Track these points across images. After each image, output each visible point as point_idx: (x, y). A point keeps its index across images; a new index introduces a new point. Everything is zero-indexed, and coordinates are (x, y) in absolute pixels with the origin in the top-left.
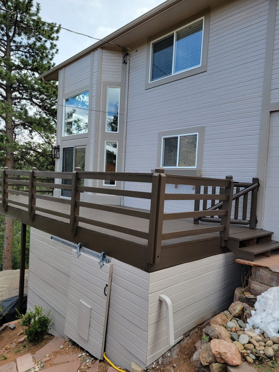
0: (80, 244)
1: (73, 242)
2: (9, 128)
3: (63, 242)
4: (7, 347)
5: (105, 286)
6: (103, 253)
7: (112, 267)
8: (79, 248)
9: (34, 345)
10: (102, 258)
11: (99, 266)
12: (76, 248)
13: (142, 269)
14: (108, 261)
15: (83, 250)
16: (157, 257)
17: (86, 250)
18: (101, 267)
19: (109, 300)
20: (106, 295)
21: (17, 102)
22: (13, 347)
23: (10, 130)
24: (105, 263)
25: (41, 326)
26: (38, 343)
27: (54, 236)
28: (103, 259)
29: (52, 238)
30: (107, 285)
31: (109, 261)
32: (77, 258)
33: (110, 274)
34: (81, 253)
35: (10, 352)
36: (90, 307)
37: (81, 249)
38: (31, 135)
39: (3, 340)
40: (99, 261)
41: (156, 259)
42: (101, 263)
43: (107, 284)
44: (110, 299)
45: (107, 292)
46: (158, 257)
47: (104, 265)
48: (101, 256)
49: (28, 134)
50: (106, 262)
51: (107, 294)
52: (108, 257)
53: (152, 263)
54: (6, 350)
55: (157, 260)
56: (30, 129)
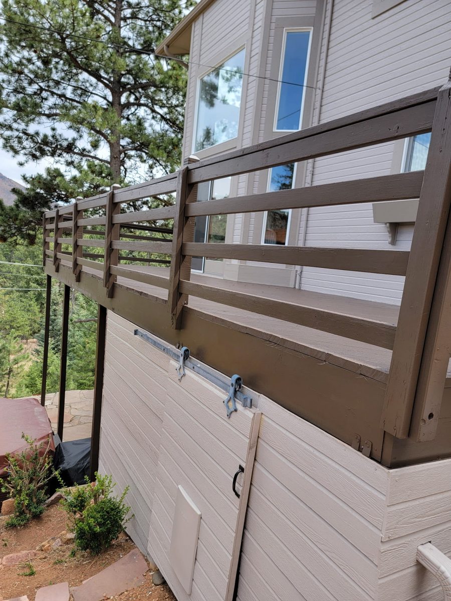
0: (187, 350)
1: (175, 345)
2: (115, 156)
3: (155, 343)
4: (43, 546)
5: (237, 469)
6: (236, 376)
7: (258, 421)
8: (182, 358)
9: (91, 557)
10: (232, 390)
11: (225, 412)
12: (176, 357)
13: (360, 450)
14: (249, 401)
15: (192, 366)
16: (425, 415)
17: (199, 365)
18: (229, 416)
19: (247, 510)
20: (238, 496)
21: (130, 114)
22: (55, 548)
23: (117, 159)
24: (239, 406)
25: (104, 520)
26: (97, 554)
27: (140, 330)
28: (235, 392)
29: (136, 332)
30: (242, 469)
31: (252, 404)
32: (178, 382)
33: (250, 438)
34: (188, 372)
35: (45, 558)
36: (199, 513)
37: (186, 361)
38: (151, 172)
39: (49, 522)
40: (225, 397)
41: (422, 424)
42: (231, 404)
43: (244, 465)
44: (248, 506)
45: (241, 488)
46: (431, 416)
47: (236, 410)
48: (230, 385)
49: (146, 170)
50: (245, 406)
51: (240, 493)
52: (249, 392)
53: (400, 435)
54: (42, 550)
55: (427, 430)
56: (151, 162)
